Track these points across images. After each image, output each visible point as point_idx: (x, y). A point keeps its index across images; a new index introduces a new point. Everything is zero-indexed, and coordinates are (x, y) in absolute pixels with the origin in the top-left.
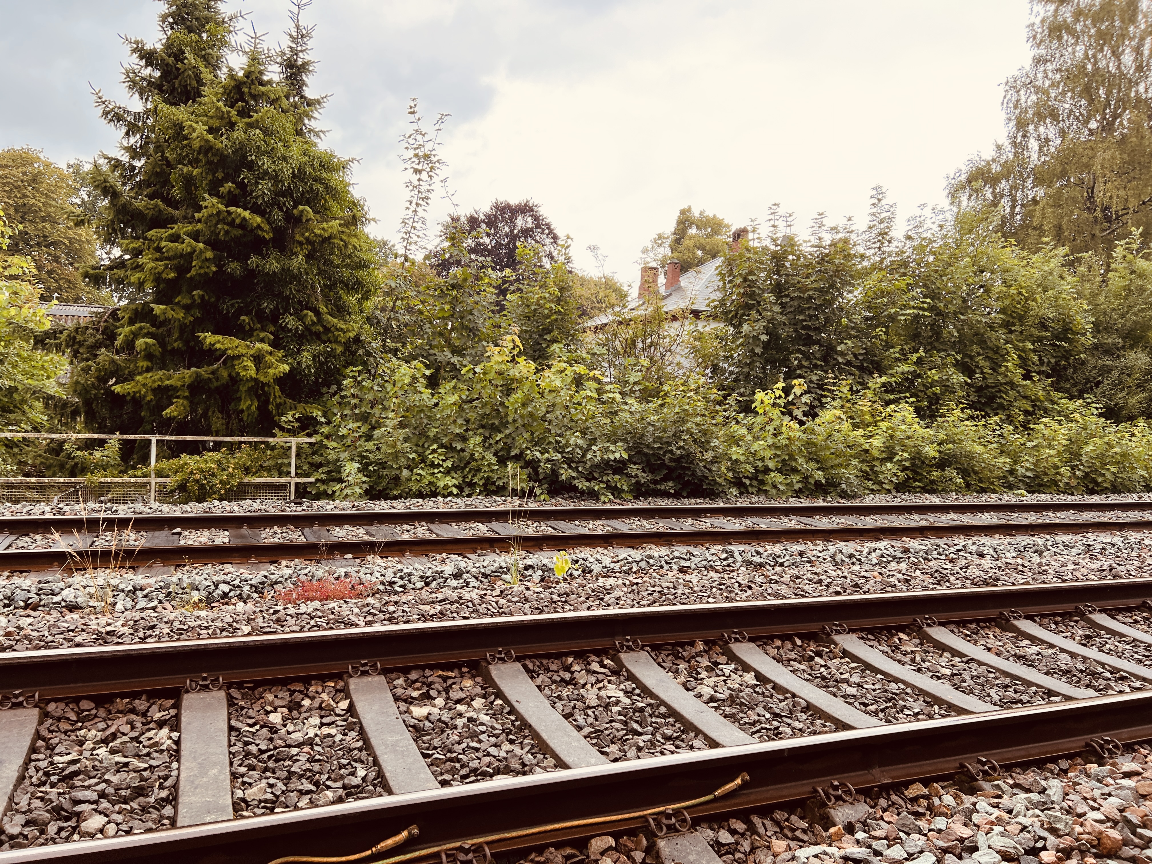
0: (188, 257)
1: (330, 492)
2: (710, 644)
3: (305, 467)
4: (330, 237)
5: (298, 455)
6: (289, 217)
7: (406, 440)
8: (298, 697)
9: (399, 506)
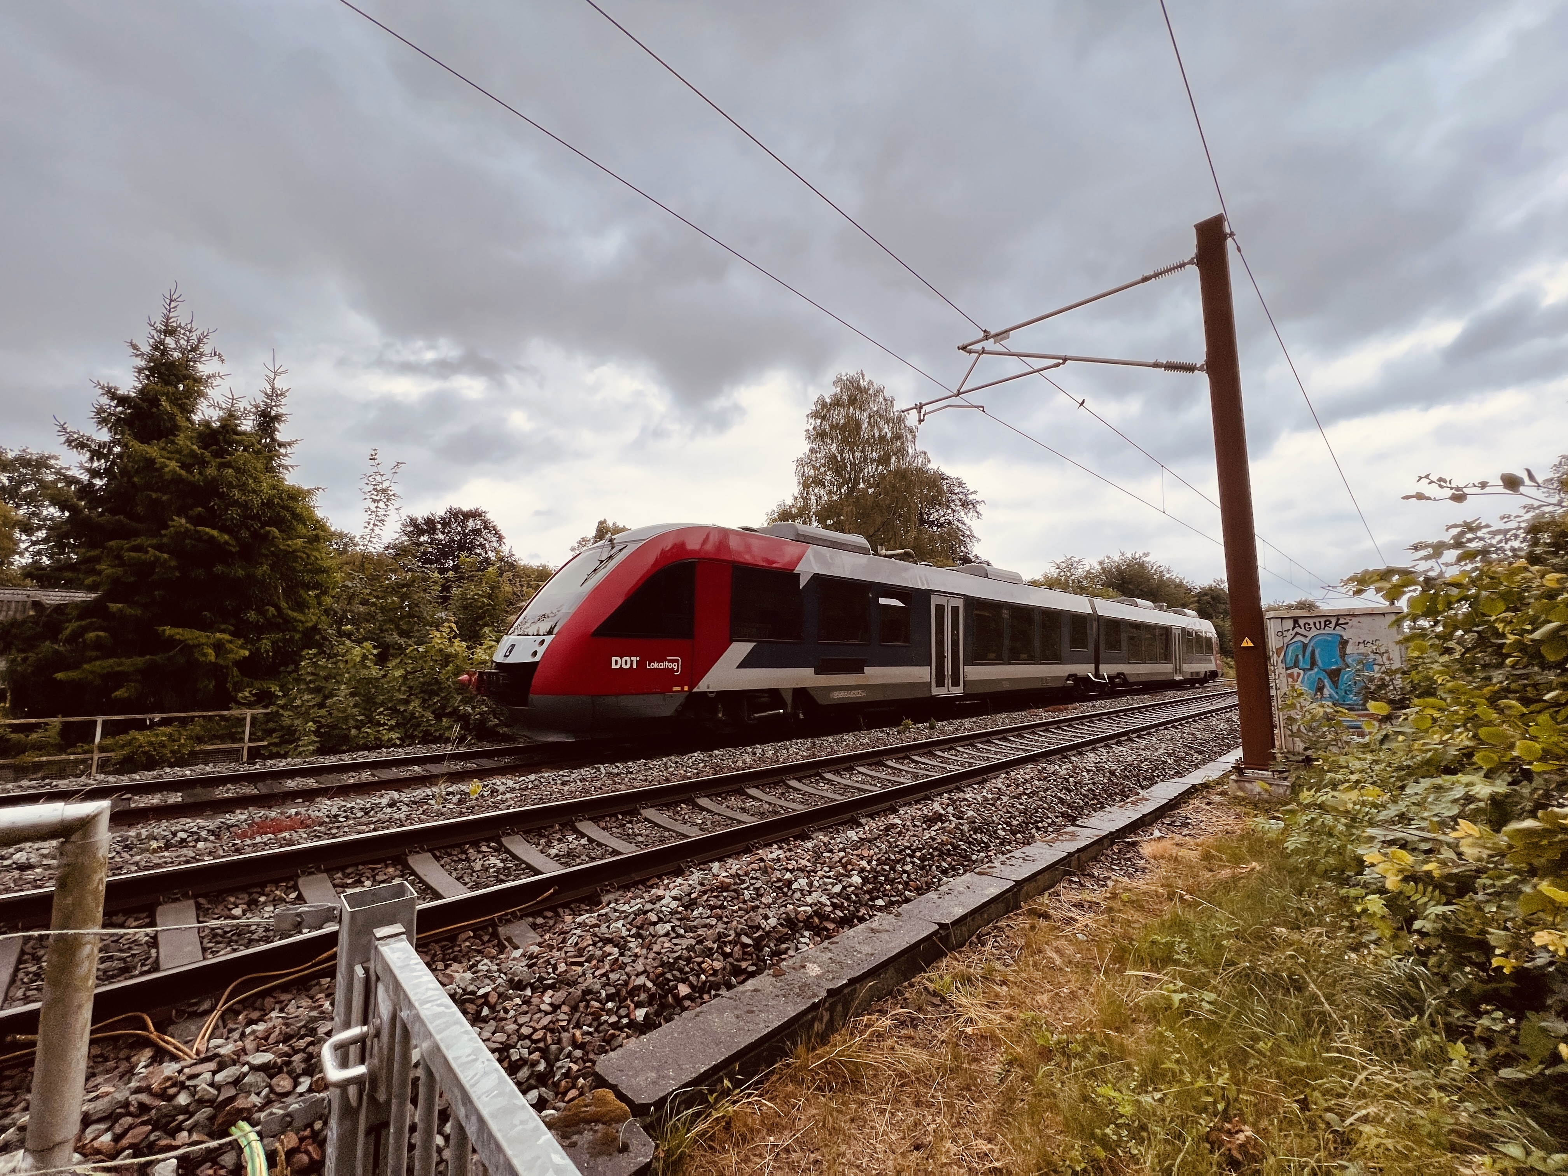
0: (151, 566)
1: (282, 752)
2: (563, 825)
3: (259, 734)
4: (294, 551)
5: (252, 724)
6: (255, 535)
7: (355, 706)
8: (255, 896)
9: (347, 759)
